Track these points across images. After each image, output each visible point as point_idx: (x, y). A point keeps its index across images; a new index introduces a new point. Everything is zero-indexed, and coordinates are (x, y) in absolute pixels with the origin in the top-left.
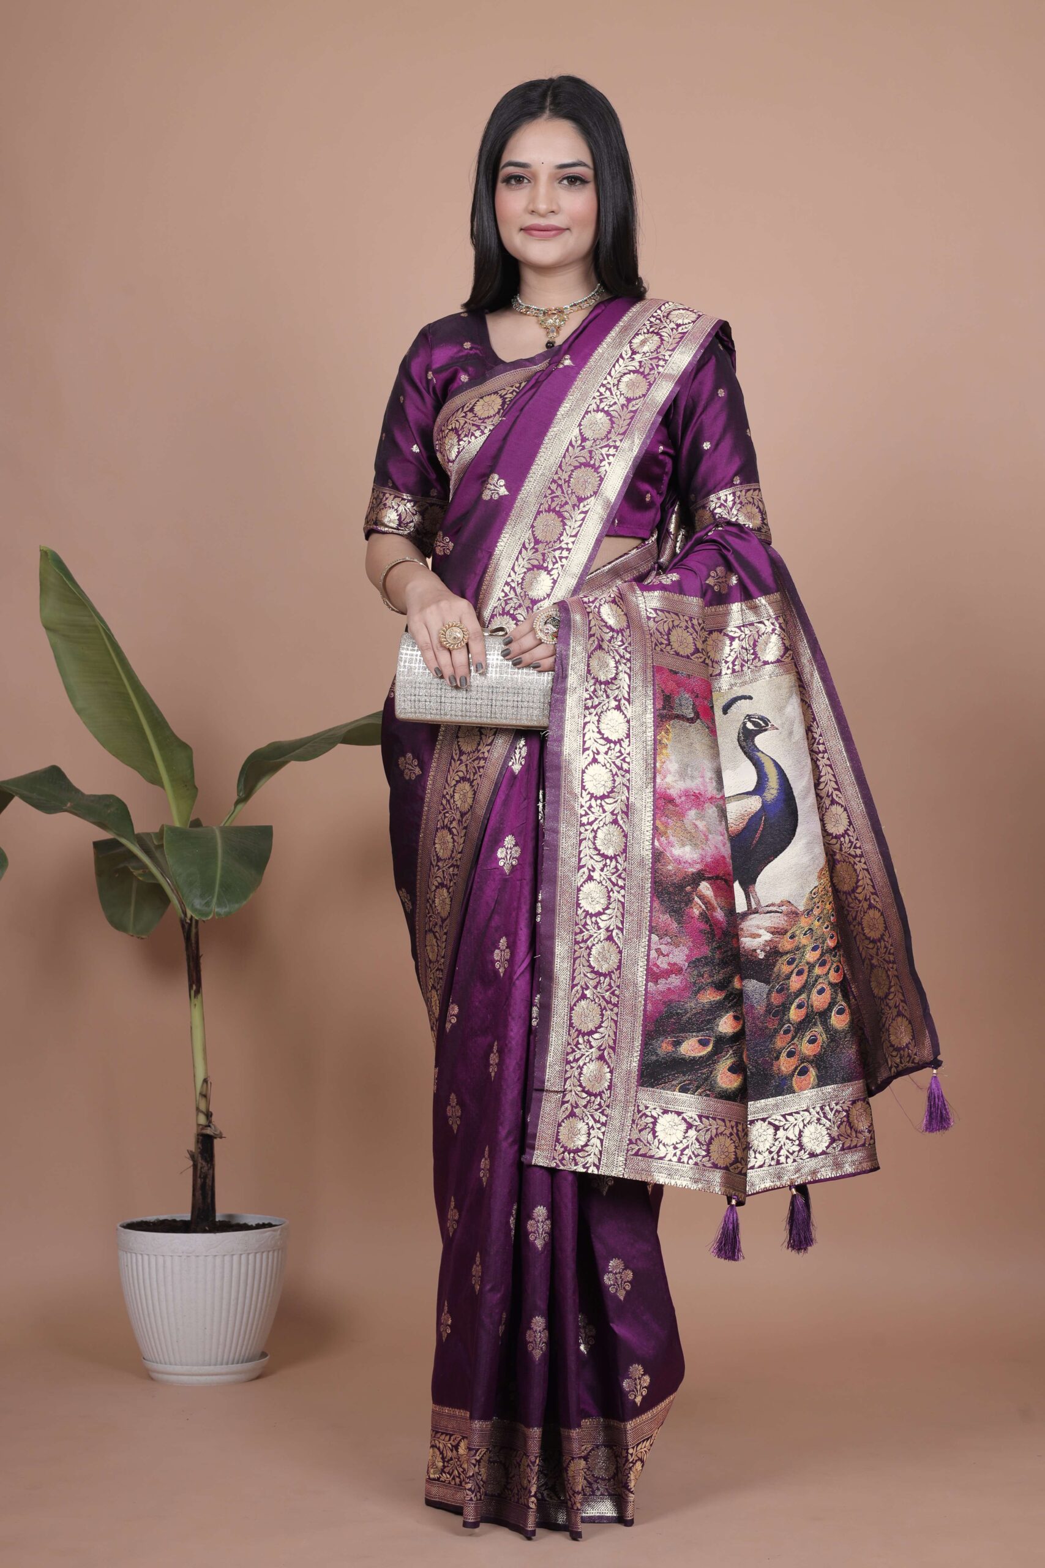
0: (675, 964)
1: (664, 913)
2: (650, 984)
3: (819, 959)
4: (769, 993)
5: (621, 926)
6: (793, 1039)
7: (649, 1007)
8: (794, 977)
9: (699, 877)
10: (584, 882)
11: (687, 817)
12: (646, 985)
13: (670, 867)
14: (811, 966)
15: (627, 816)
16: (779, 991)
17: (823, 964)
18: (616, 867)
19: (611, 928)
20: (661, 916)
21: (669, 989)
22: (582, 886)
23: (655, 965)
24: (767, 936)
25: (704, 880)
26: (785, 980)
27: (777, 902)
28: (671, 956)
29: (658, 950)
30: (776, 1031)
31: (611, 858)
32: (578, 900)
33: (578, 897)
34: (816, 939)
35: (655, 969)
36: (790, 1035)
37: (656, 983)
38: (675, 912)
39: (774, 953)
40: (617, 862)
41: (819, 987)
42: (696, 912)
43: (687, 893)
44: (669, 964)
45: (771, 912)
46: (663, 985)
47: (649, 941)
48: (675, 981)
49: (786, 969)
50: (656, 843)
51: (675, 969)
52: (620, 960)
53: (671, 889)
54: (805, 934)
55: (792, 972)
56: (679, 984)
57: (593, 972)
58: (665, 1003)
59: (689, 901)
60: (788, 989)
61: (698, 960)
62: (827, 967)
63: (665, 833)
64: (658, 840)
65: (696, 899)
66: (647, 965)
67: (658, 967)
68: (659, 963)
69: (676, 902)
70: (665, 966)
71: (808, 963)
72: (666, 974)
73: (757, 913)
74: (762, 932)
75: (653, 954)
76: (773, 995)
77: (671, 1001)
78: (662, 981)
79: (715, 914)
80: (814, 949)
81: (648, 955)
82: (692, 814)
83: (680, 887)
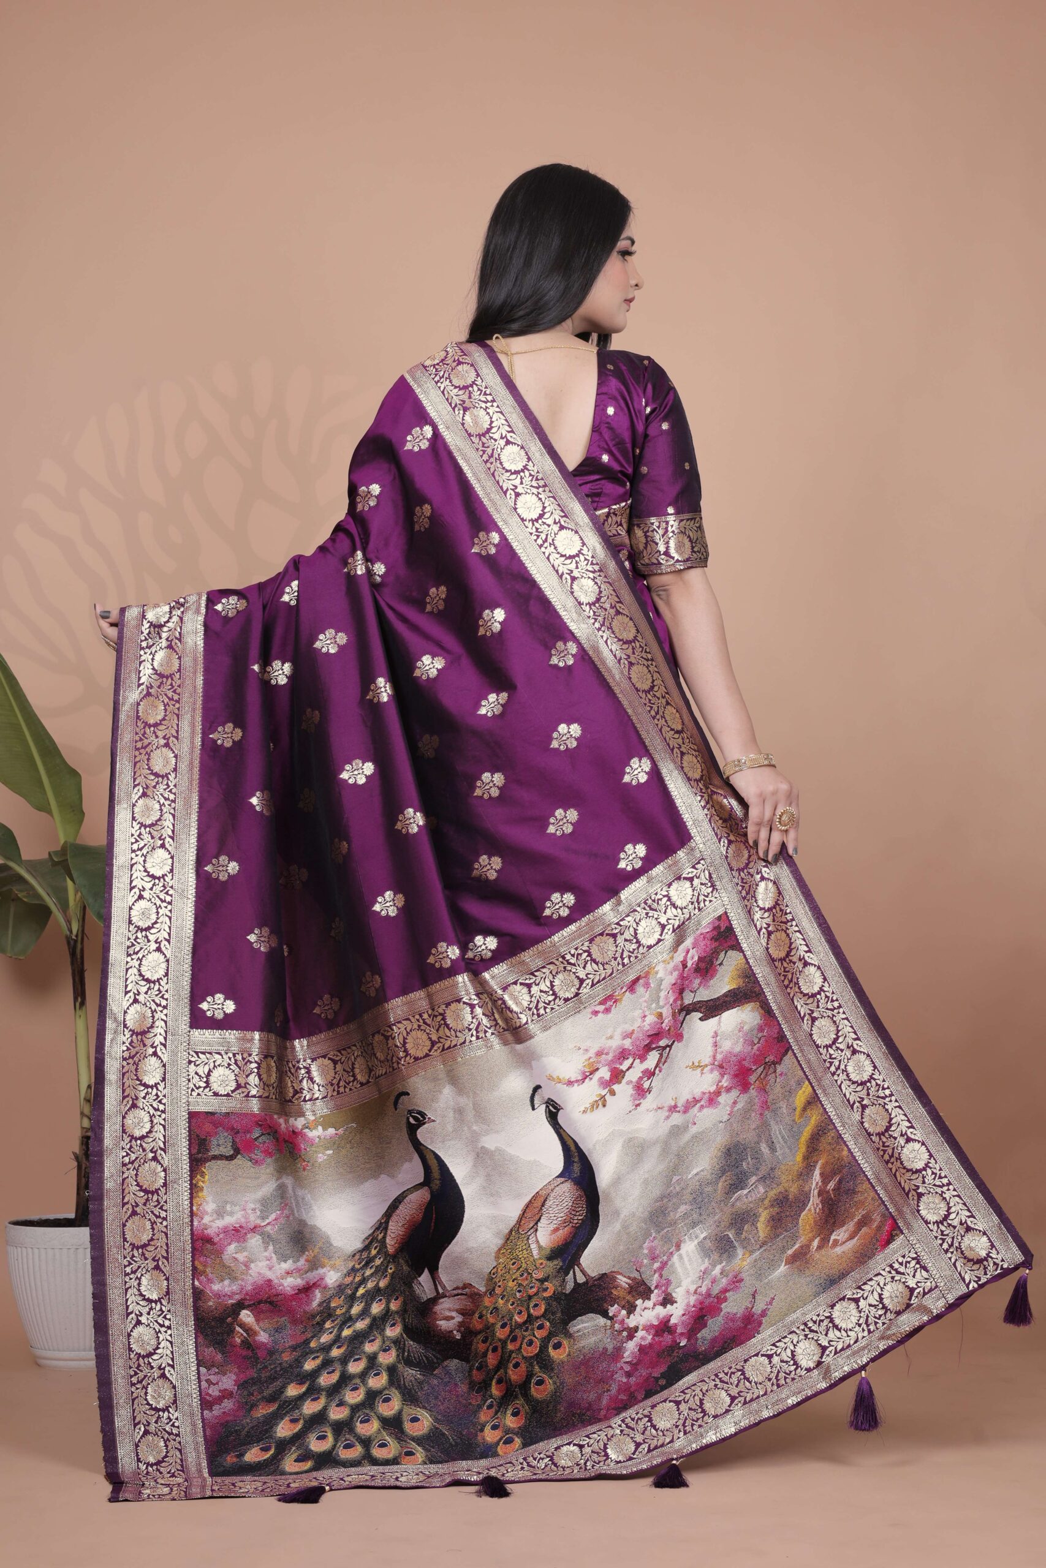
0: (226, 1390)
1: (208, 1347)
2: (206, 1412)
3: (509, 1336)
4: (470, 1371)
5: (171, 1363)
6: (496, 1413)
7: (208, 1433)
8: (490, 1355)
9: (240, 1306)
10: (133, 1328)
11: (225, 1253)
12: (202, 1414)
13: (211, 1303)
14: (504, 1342)
15: (168, 1260)
16: (479, 1369)
17: (514, 1339)
18: (161, 1310)
19: (163, 1365)
20: (206, 1350)
21: (224, 1413)
22: (131, 1331)
23: (208, 1394)
24: (459, 1318)
25: (243, 1309)
26: (483, 1357)
27: (461, 1285)
28: (220, 1383)
29: (208, 1381)
30: (480, 1407)
31: (156, 1302)
32: (129, 1345)
33: (129, 1342)
34: (503, 1317)
35: (208, 1398)
36: (493, 1410)
37: (211, 1410)
38: (218, 1344)
39: (468, 1333)
40: (161, 1304)
41: (513, 1362)
42: (238, 1340)
43: (228, 1324)
44: (220, 1391)
45: (458, 1295)
46: (217, 1411)
47: (198, 1373)
48: (228, 1405)
49: (482, 1347)
50: (196, 1283)
51: (226, 1394)
52: (175, 1394)
53: (213, 1323)
54: (491, 1313)
55: (487, 1350)
56: (232, 1406)
57: (152, 1409)
58: (222, 1424)
59: (232, 1331)
60: (487, 1366)
61: (246, 1382)
62: (519, 1342)
63: (204, 1272)
64: (198, 1279)
65: (238, 1329)
66: (200, 1395)
67: (210, 1395)
68: (210, 1392)
69: (218, 1334)
70: (217, 1394)
71: (500, 1340)
72: (219, 1400)
73: (446, 1296)
74: (454, 1314)
75: (204, 1384)
76: (474, 1372)
77: (227, 1422)
78: (216, 1407)
79: (257, 1338)
80: (503, 1326)
81: (200, 1386)
82: (232, 1248)
83: (221, 1320)
